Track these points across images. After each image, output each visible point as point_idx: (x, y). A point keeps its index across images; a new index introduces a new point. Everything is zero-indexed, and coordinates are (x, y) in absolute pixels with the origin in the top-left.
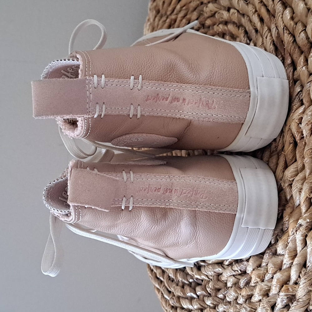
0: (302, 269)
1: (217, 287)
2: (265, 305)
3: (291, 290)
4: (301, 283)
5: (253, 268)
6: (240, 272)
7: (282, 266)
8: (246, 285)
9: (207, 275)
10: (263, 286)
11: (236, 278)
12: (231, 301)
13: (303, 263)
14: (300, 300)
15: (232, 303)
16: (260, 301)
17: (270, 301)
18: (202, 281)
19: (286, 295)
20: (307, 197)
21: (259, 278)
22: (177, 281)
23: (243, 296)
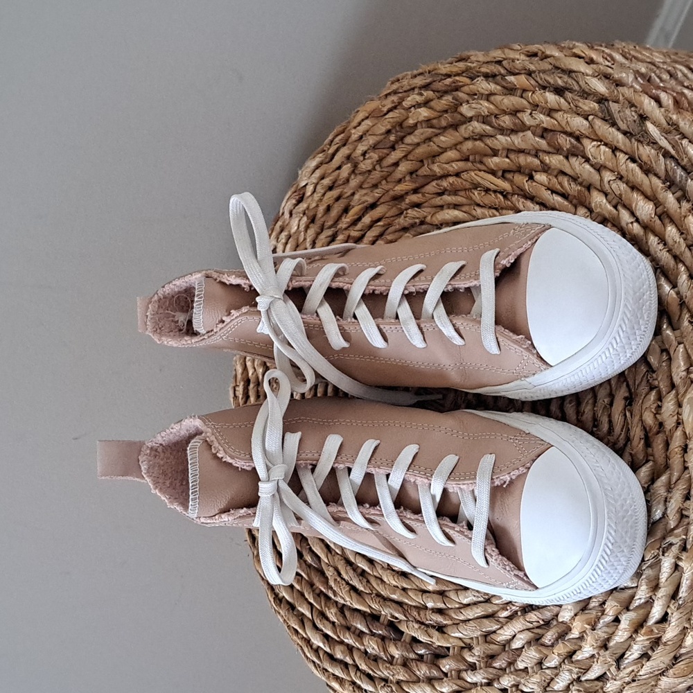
0: (670, 602)
1: (490, 652)
2: (610, 660)
3: (657, 631)
4: (673, 620)
5: (576, 612)
6: (542, 623)
7: (631, 602)
8: (557, 640)
9: (460, 639)
10: (601, 633)
11: (533, 632)
12: (527, 668)
13: (672, 592)
14: (669, 643)
15: (530, 670)
16: (593, 656)
17: (615, 652)
18: (448, 648)
19: (647, 640)
20: (680, 508)
21: (589, 625)
22: (388, 658)
23: (559, 655)
